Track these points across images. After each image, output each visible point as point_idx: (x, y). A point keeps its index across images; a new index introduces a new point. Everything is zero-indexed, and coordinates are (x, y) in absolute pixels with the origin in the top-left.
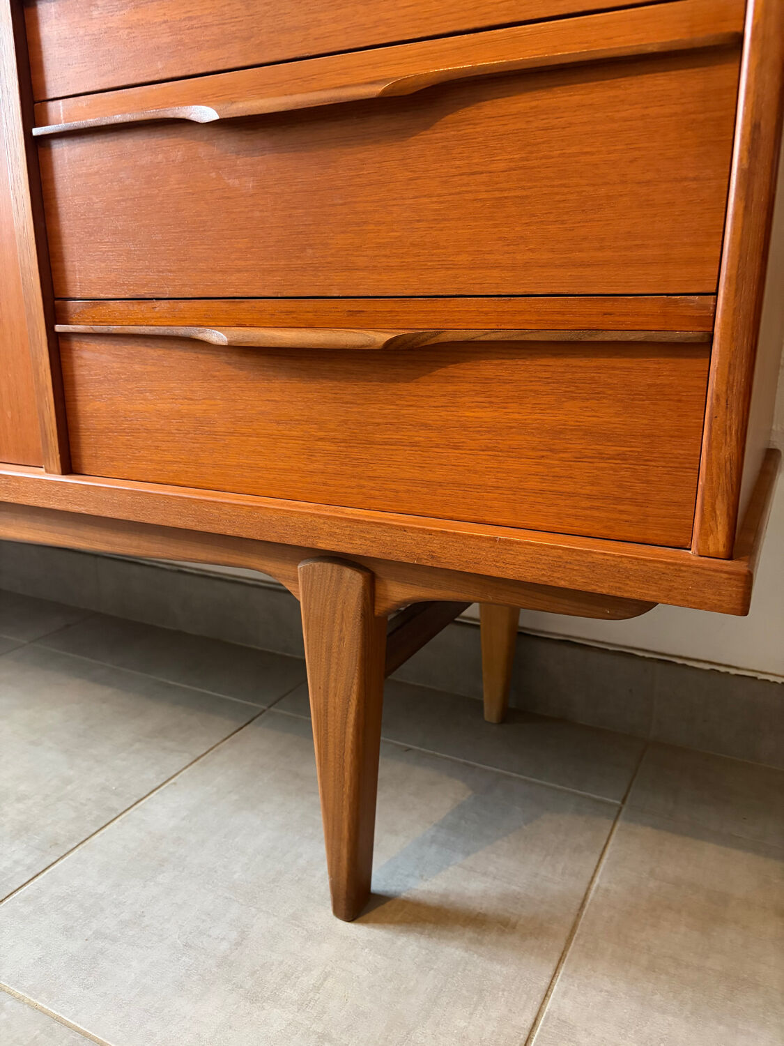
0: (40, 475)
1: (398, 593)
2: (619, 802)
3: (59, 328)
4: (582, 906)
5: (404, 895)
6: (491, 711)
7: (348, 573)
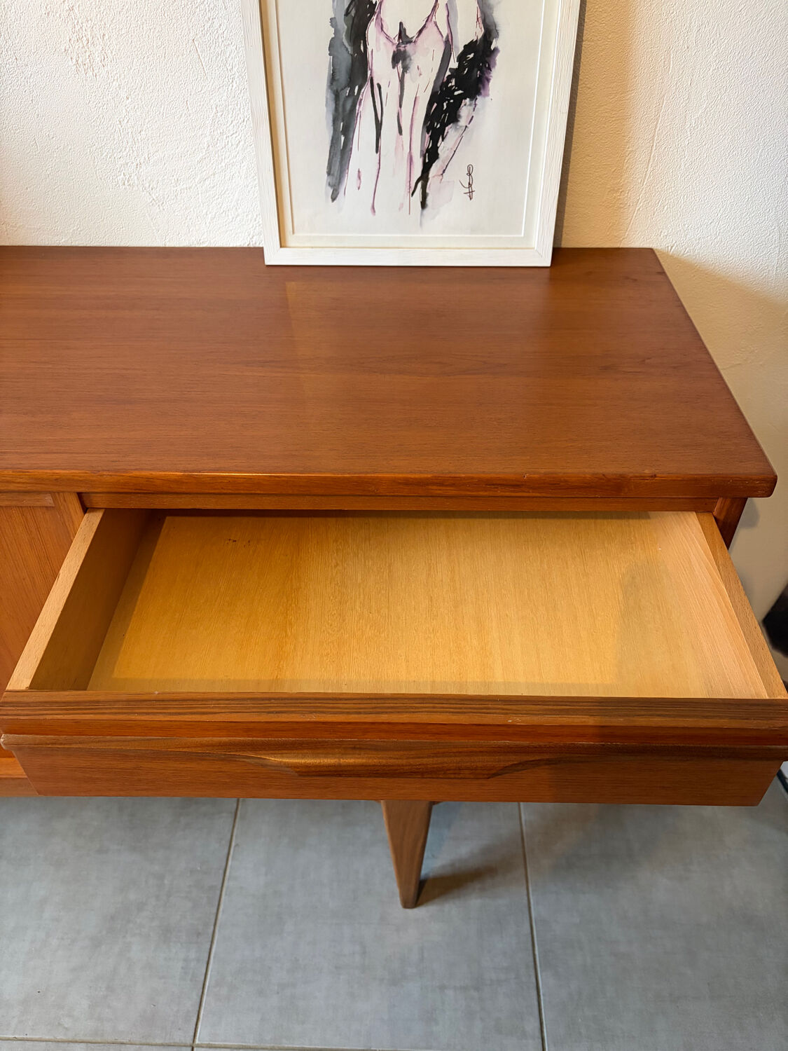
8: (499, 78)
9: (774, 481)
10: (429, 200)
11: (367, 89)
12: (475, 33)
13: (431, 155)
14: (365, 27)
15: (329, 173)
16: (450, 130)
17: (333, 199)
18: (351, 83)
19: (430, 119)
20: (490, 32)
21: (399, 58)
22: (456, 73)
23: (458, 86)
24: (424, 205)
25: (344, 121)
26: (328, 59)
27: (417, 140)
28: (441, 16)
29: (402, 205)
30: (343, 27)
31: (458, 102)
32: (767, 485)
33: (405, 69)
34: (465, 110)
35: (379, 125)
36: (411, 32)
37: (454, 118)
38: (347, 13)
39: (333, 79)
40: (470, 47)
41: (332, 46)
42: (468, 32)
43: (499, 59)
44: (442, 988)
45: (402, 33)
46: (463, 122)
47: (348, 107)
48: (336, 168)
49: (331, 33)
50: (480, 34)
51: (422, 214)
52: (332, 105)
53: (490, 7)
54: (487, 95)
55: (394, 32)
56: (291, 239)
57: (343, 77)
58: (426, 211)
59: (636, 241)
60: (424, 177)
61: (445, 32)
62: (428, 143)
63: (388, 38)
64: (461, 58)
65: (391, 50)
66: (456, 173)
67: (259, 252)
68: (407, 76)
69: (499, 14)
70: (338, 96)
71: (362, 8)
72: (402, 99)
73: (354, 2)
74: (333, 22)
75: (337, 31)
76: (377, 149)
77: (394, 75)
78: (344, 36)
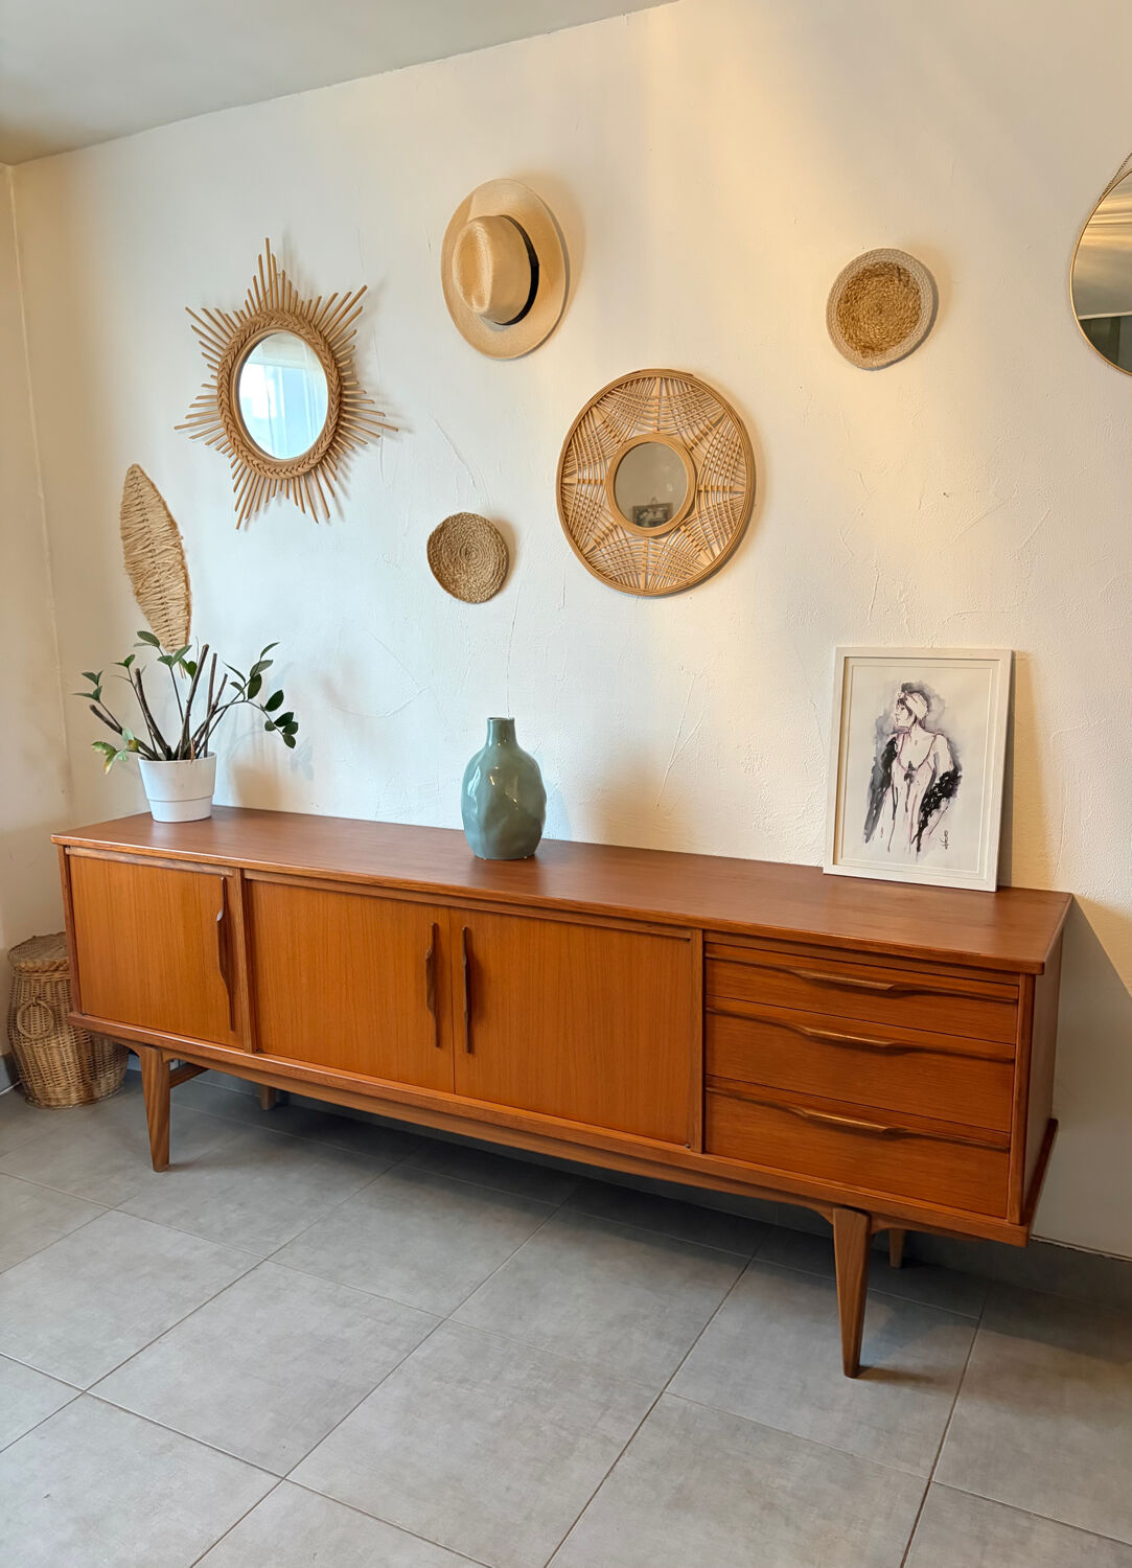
0: (683, 1149)
1: (882, 1225)
2: (978, 1318)
3: (708, 1089)
4: (965, 1370)
5: (875, 1366)
6: (895, 1261)
7: (859, 1215)
8: (962, 789)
10: (922, 847)
11: (890, 789)
12: (949, 768)
13: (923, 824)
14: (892, 761)
15: (866, 828)
16: (934, 812)
17: (867, 842)
18: (882, 786)
19: (922, 804)
20: (957, 769)
21: (908, 776)
22: (937, 785)
23: (940, 791)
24: (918, 849)
25: (876, 803)
26: (870, 775)
27: (916, 816)
28: (931, 760)
29: (905, 849)
30: (880, 761)
31: (940, 798)
33: (911, 782)
34: (943, 803)
35: (895, 807)
36: (915, 766)
37: (937, 806)
38: (882, 755)
39: (872, 784)
40: (945, 775)
41: (873, 769)
42: (945, 767)
43: (962, 780)
44: (860, 1423)
45: (910, 766)
46: (942, 809)
47: (880, 796)
48: (871, 822)
49: (874, 764)
50: (952, 768)
51: (917, 854)
52: (870, 797)
53: (957, 758)
54: (956, 797)
55: (906, 765)
56: (838, 861)
57: (878, 783)
58: (921, 852)
59: (1061, 887)
60: (919, 834)
61: (933, 766)
62: (922, 818)
63: (902, 767)
64: (942, 779)
65: (904, 773)
66: (938, 834)
67: (822, 868)
68: (912, 785)
69: (962, 761)
70: (874, 791)
71: (890, 754)
72: (908, 795)
73: (886, 751)
74: (875, 759)
75: (877, 764)
76: (893, 818)
77: (905, 784)
78: (880, 765)
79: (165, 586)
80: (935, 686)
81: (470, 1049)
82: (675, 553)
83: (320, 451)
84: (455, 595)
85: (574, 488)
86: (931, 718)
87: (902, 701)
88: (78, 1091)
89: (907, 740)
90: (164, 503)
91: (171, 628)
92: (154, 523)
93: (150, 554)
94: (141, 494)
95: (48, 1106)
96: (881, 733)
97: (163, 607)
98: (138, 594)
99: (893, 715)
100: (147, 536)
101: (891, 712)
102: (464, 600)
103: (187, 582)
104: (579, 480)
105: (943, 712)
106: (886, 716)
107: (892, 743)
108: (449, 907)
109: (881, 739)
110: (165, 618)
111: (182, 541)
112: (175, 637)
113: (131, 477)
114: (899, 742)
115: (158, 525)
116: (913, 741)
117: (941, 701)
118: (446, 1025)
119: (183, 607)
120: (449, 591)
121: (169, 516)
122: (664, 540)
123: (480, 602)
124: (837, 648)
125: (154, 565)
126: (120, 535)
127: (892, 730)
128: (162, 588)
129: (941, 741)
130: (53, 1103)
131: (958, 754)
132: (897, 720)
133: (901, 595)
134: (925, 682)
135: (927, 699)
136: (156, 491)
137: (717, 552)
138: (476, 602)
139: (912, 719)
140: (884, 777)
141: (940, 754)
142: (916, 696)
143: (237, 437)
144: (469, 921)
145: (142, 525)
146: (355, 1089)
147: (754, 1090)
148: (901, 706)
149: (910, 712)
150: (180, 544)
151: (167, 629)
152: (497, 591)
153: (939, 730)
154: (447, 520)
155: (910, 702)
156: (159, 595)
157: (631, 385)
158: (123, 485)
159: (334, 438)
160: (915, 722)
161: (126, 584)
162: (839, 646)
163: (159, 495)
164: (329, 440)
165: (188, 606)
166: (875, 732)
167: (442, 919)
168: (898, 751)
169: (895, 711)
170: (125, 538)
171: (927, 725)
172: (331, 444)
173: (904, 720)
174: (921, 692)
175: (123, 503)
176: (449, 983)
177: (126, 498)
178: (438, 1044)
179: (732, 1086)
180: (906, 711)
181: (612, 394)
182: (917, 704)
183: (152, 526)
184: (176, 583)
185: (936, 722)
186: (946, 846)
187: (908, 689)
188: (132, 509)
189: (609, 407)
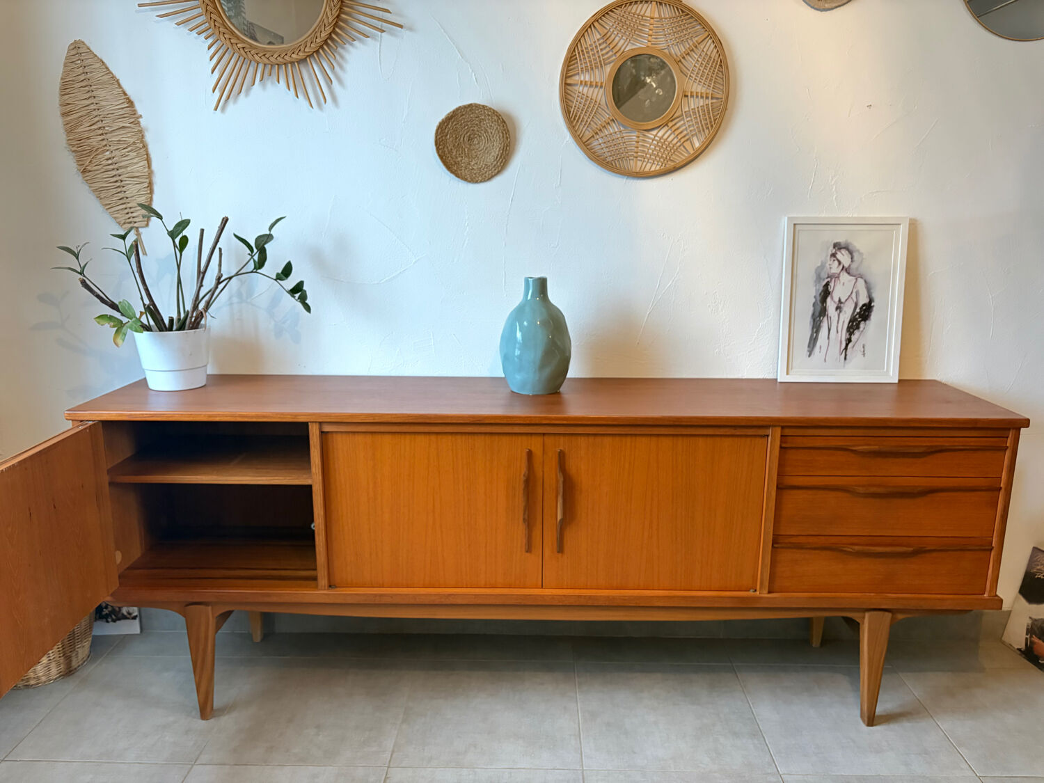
1: (900, 618)
3: (777, 545)
4: (919, 701)
8: (874, 315)
9: (1029, 420)
10: (848, 357)
11: (826, 318)
12: (866, 301)
13: (849, 341)
15: (809, 346)
16: (856, 332)
17: (809, 356)
19: (849, 328)
20: (871, 301)
21: (838, 308)
22: (858, 313)
23: (860, 317)
24: (845, 359)
25: (816, 328)
26: (812, 309)
27: (844, 335)
28: (854, 296)
29: (837, 359)
30: (819, 298)
31: (860, 323)
32: (1026, 423)
33: (840, 312)
34: (862, 325)
35: (829, 330)
36: (843, 300)
37: (858, 327)
38: (820, 294)
39: (813, 315)
40: (864, 305)
41: (814, 305)
42: (863, 300)
43: (874, 309)
44: (907, 754)
45: (840, 301)
46: (861, 329)
47: (818, 324)
48: (812, 344)
49: (814, 300)
50: (868, 301)
51: (844, 363)
52: (812, 323)
53: (871, 293)
54: (870, 320)
55: (837, 300)
56: (790, 372)
57: (817, 314)
58: (847, 361)
60: (846, 348)
61: (855, 300)
62: (848, 336)
63: (834, 302)
64: (861, 308)
65: (835, 306)
66: (859, 347)
68: (841, 315)
69: (874, 295)
70: (814, 320)
71: (826, 293)
72: (838, 321)
73: (823, 291)
74: (815, 297)
75: (816, 300)
76: (828, 338)
77: (836, 314)
78: (819, 303)
79: (123, 164)
80: (858, 244)
81: (561, 549)
82: (662, 143)
83: (318, 40)
84: (457, 176)
85: (576, 88)
86: (854, 266)
87: (834, 255)
88: (59, 665)
89: (838, 282)
90: (118, 81)
91: (129, 205)
92: (107, 100)
93: (101, 132)
94: (87, 70)
95: (27, 686)
96: (819, 278)
97: (118, 184)
98: (84, 172)
99: (827, 265)
100: (95, 113)
101: (826, 263)
102: (466, 180)
103: (148, 160)
104: (581, 82)
105: (862, 261)
106: (822, 266)
107: (827, 285)
108: (544, 434)
109: (819, 282)
110: (121, 195)
111: (140, 120)
112: (134, 215)
113: (74, 52)
114: (832, 284)
115: (110, 103)
116: (842, 283)
117: (861, 254)
118: (537, 533)
119: (146, 185)
120: (452, 172)
121: (125, 94)
122: (654, 132)
123: (481, 182)
124: (789, 218)
125: (104, 143)
126: (59, 113)
127: (826, 276)
128: (116, 166)
129: (861, 281)
130: (32, 682)
131: (872, 291)
132: (830, 268)
133: (832, 179)
134: (849, 241)
135: (851, 253)
136: (107, 68)
137: (697, 145)
138: (477, 182)
139: (841, 267)
140: (821, 309)
141: (860, 292)
142: (843, 251)
143: (218, 19)
144: (562, 444)
145: (87, 102)
146: (448, 602)
147: (811, 540)
148: (833, 259)
149: (840, 263)
150: (139, 123)
151: (124, 206)
152: (499, 172)
153: (860, 274)
154: (457, 109)
155: (839, 256)
156: (114, 173)
157: (625, 6)
158: (63, 61)
159: (334, 29)
160: (842, 269)
161: (67, 163)
162: (791, 215)
163: (111, 73)
164: (329, 30)
165: (150, 185)
166: (815, 278)
167: (535, 444)
168: (831, 290)
169: (829, 262)
170: (65, 114)
171: (851, 272)
172: (330, 34)
173: (835, 269)
174: (847, 248)
175: (62, 79)
176: (540, 498)
177: (66, 73)
178: (529, 549)
179: (793, 540)
180: (836, 262)
181: (613, 12)
182: (844, 257)
183: (103, 103)
184: (135, 161)
185: (857, 269)
186: (864, 355)
187: (837, 246)
188: (76, 85)
189: (609, 23)
